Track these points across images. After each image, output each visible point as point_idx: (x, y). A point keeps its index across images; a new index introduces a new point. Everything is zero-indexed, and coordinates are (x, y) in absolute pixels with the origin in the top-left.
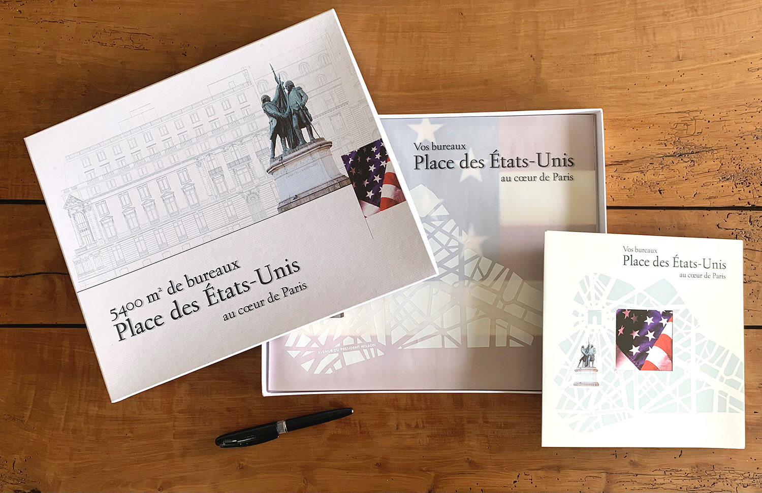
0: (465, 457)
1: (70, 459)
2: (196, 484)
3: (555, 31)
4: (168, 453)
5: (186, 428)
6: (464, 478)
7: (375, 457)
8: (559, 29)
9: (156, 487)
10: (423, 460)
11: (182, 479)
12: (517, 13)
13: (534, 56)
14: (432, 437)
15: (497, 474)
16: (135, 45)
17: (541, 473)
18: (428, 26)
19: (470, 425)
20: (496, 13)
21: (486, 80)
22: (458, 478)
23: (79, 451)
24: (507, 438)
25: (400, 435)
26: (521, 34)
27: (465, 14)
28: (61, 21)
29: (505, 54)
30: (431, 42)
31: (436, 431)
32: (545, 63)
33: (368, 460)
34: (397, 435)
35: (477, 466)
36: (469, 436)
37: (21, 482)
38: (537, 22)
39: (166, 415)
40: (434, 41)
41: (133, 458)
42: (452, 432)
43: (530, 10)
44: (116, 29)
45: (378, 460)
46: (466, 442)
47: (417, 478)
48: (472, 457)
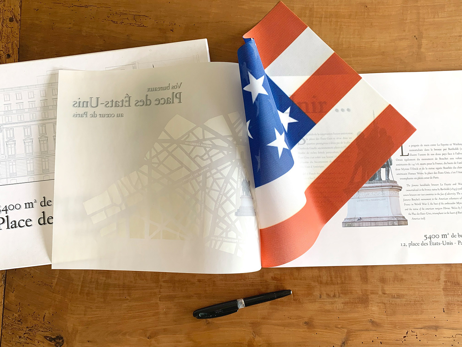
0: (369, 318)
1: (85, 315)
2: (175, 334)
3: (432, 20)
4: (154, 311)
5: (169, 294)
6: (368, 333)
7: (304, 317)
8: (435, 18)
9: (146, 336)
10: (338, 320)
11: (165, 330)
12: (405, 6)
13: (417, 36)
14: (345, 303)
15: (392, 331)
16: (137, 23)
17: (423, 331)
18: (343, 14)
19: (373, 296)
20: (391, 6)
21: (383, 52)
22: (364, 333)
23: (91, 309)
24: (399, 305)
25: (323, 302)
26: (408, 21)
27: (368, 7)
28: (86, 6)
29: (397, 35)
30: (345, 25)
31: (348, 300)
32: (424, 42)
33: (299, 320)
34: (320, 302)
35: (377, 325)
36: (371, 304)
37: (49, 330)
38: (419, 13)
39: (155, 284)
40: (347, 24)
41: (130, 315)
42: (360, 300)
43: (414, 5)
44: (124, 12)
45: (306, 320)
46: (370, 308)
47: (334, 333)
48: (374, 318)
